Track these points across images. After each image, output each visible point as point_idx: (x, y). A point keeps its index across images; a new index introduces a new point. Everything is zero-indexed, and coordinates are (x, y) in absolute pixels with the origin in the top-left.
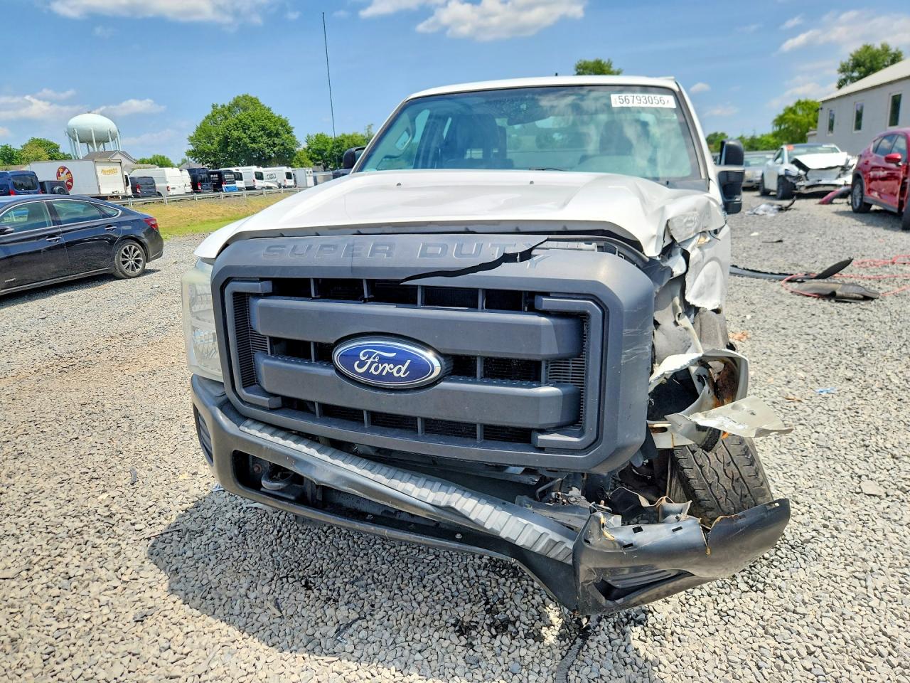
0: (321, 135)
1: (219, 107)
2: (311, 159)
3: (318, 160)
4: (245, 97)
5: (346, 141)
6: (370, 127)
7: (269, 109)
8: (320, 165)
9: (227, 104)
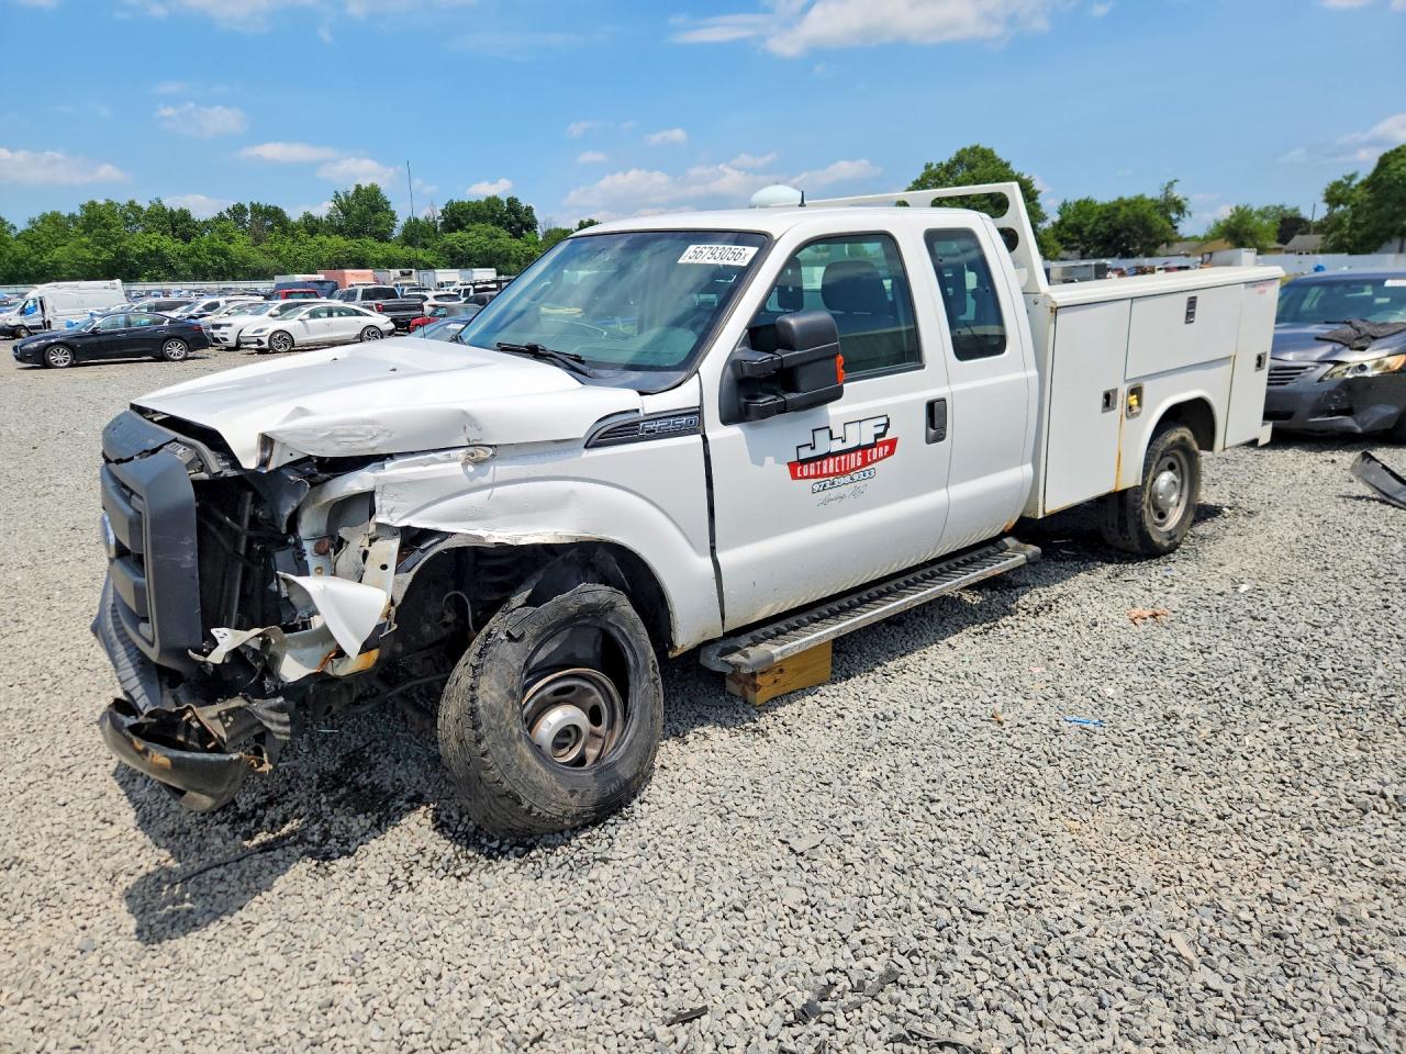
0: (1086, 202)
1: (934, 167)
2: (1061, 241)
3: (1074, 241)
4: (974, 150)
5: (1123, 208)
6: (1171, 184)
7: (1007, 165)
8: (1075, 248)
9: (945, 162)
